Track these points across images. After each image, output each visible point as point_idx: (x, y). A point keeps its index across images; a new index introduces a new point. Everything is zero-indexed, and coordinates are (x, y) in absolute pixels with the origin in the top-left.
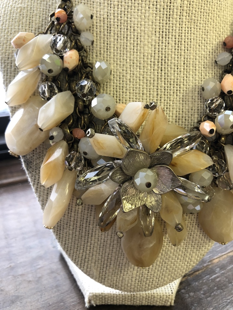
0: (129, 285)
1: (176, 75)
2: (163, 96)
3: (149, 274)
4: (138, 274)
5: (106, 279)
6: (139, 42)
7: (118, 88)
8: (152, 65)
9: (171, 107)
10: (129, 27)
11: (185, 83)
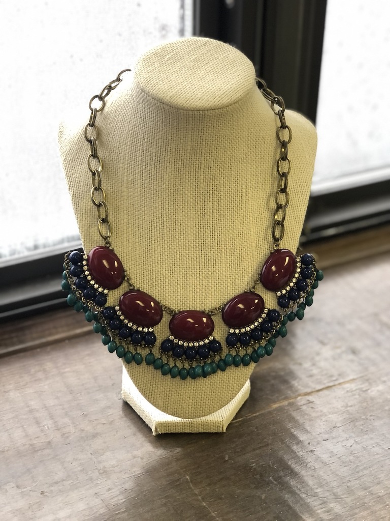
0: (187, 412)
1: (212, 253)
2: (203, 268)
3: (202, 402)
4: (193, 402)
5: (169, 408)
6: (184, 232)
7: (171, 264)
8: (195, 248)
9: (210, 276)
10: (177, 223)
11: (219, 259)
